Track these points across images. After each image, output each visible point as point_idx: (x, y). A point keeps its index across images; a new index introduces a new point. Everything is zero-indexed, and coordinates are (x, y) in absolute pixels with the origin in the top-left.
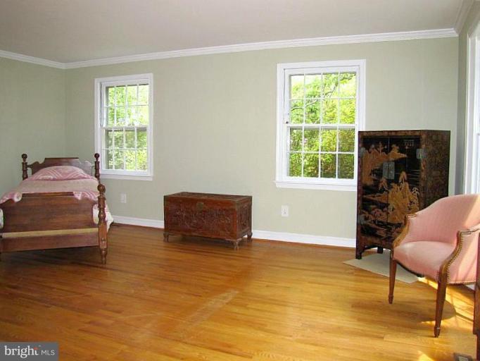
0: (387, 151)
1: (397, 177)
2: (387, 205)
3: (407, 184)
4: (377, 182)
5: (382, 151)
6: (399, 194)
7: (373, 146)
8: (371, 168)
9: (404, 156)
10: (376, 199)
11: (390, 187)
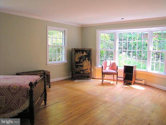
0: (83, 53)
1: (85, 59)
2: (83, 66)
3: (88, 60)
4: (80, 61)
5: (81, 53)
6: (86, 63)
7: (79, 52)
8: (78, 57)
9: (87, 54)
10: (80, 65)
11: (84, 61)
